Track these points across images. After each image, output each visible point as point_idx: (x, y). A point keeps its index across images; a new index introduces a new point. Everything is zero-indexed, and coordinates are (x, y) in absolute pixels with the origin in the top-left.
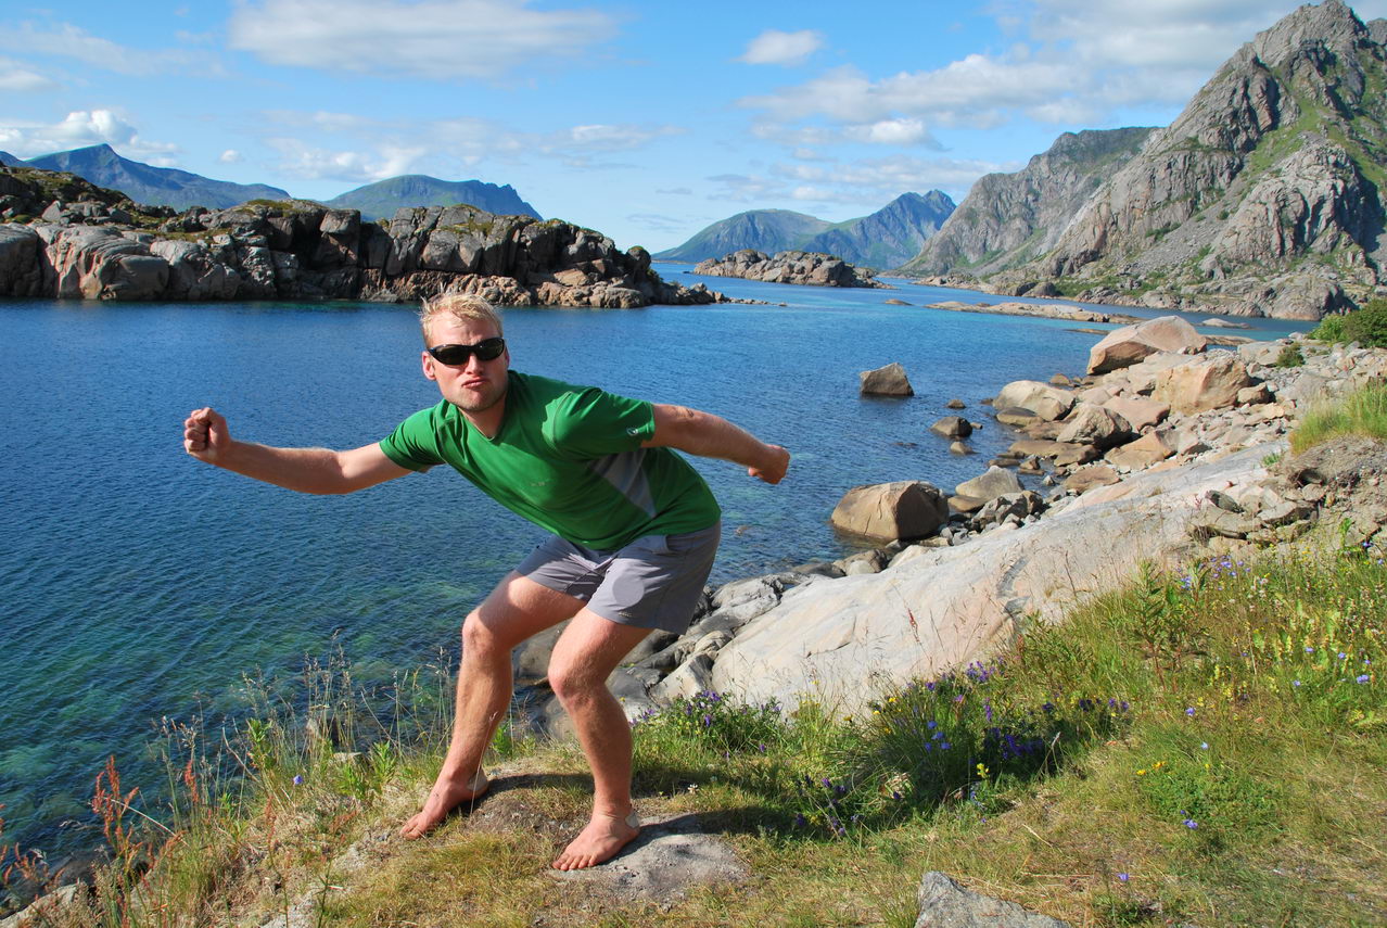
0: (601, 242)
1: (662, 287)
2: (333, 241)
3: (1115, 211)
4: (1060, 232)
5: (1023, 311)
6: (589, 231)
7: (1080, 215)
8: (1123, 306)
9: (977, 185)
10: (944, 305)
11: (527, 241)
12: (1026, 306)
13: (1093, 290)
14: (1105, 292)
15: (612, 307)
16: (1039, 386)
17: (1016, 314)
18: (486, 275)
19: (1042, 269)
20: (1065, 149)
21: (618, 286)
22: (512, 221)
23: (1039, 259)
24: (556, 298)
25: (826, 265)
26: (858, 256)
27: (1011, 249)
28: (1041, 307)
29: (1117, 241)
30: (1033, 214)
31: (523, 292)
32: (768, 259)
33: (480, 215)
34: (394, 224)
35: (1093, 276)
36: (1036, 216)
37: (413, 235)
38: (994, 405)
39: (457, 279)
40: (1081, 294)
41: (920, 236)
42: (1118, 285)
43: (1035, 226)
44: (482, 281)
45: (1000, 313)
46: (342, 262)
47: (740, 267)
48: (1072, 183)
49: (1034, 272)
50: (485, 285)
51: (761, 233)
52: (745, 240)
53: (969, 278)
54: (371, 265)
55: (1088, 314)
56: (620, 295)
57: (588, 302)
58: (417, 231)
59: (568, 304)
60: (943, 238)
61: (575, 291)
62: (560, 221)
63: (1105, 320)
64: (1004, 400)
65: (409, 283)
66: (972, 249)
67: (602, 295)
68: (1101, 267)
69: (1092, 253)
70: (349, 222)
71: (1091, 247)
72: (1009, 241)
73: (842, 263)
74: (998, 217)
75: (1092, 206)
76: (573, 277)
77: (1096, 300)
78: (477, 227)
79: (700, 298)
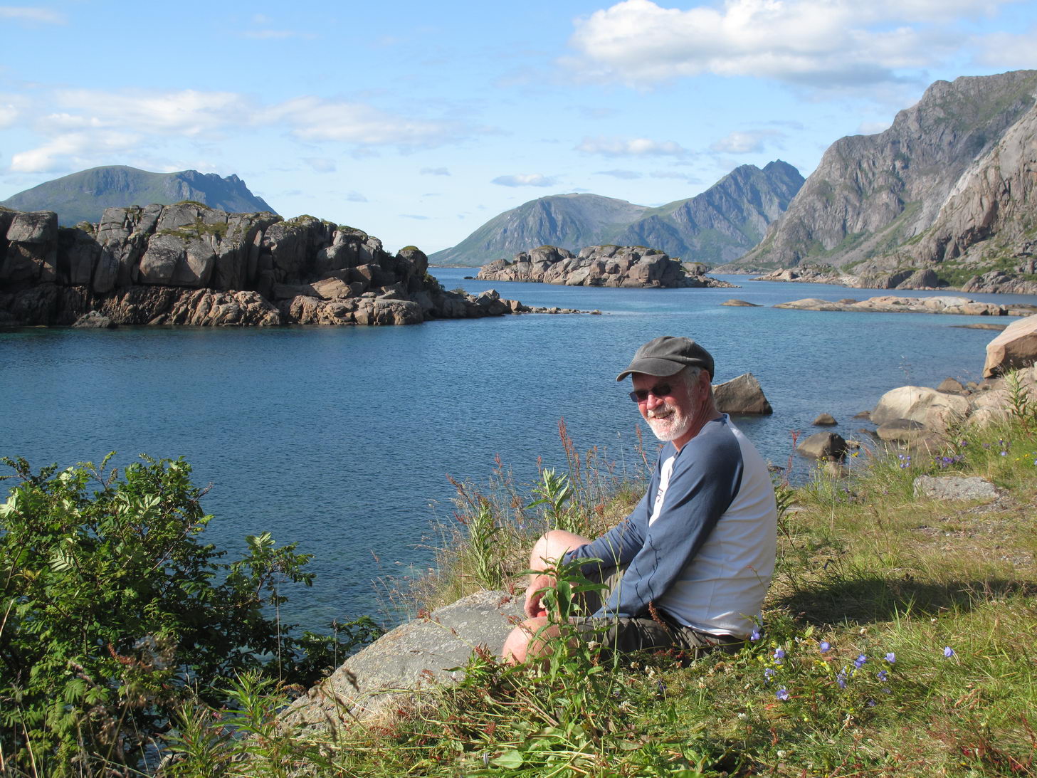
0: (365, 242)
1: (444, 296)
2: (25, 252)
3: (1006, 176)
4: (938, 206)
5: (897, 307)
6: (348, 229)
7: (964, 183)
8: (1024, 295)
9: (829, 151)
10: (798, 303)
11: (272, 244)
12: (901, 299)
13: (984, 276)
14: (1001, 278)
15: (383, 324)
16: (926, 392)
17: (888, 311)
18: (221, 290)
19: (919, 252)
20: (939, 101)
21: (390, 297)
22: (251, 220)
23: (915, 241)
24: (311, 315)
25: (646, 260)
26: (683, 248)
27: (878, 230)
28: (921, 300)
29: (1011, 213)
30: (903, 185)
31: (269, 309)
32: (572, 256)
33: (210, 214)
34: (101, 228)
35: (983, 259)
36: (907, 187)
37: (126, 242)
38: (872, 418)
39: (185, 296)
40: (971, 282)
41: (762, 219)
42: (1016, 268)
43: (907, 200)
44: (217, 296)
45: (870, 310)
46: (35, 278)
47: (537, 268)
48: (950, 143)
49: (909, 258)
50: (221, 302)
51: (559, 223)
52: (539, 233)
53: (826, 270)
54: (73, 280)
55: (980, 306)
56: (393, 308)
57: (353, 319)
58: (132, 236)
59: (327, 322)
60: (791, 221)
61: (335, 305)
62: (312, 218)
63: (1003, 313)
64: (884, 411)
65: (123, 303)
66: (829, 233)
67: (369, 309)
68: (993, 247)
69: (981, 230)
70: (44, 228)
71: (979, 221)
72: (875, 219)
73: (666, 258)
74: (860, 191)
75: (977, 171)
76: (331, 288)
77: (989, 289)
78: (207, 229)
79: (491, 308)
